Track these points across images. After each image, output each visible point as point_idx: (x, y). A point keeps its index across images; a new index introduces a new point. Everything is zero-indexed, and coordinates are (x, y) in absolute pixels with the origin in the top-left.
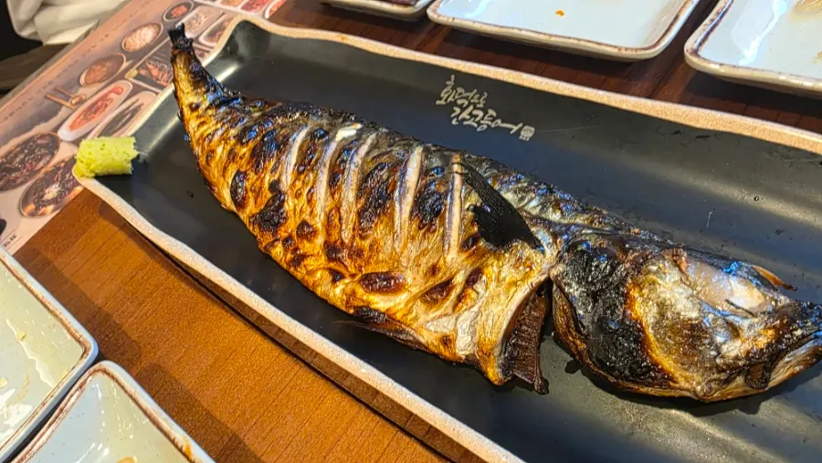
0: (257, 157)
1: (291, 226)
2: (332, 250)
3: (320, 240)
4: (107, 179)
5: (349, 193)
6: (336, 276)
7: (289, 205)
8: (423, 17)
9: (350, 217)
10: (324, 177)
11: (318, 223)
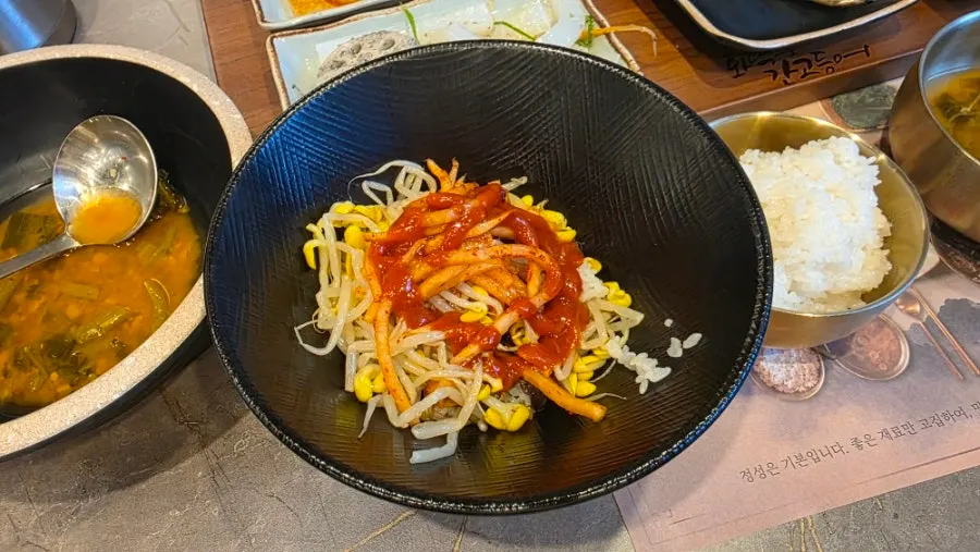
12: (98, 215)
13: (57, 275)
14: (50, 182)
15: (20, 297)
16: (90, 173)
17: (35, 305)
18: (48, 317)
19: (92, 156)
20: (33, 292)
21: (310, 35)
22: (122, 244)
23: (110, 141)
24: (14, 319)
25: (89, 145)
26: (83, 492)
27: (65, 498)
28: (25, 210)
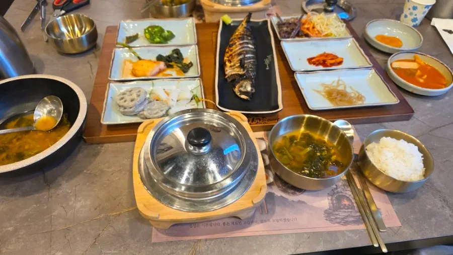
0: (239, 38)
1: (231, 49)
2: (231, 55)
3: (232, 53)
4: (224, 23)
5: (239, 51)
6: (228, 57)
7: (234, 46)
8: (280, 41)
9: (236, 53)
10: (240, 47)
11: (233, 51)
12: (44, 122)
13: (27, 136)
14: (34, 110)
15: (15, 140)
16: (45, 111)
17: (18, 143)
18: (20, 147)
19: (47, 106)
20: (18, 140)
21: (121, 84)
22: (48, 131)
23: (53, 103)
24: (10, 146)
25: (47, 103)
26: (13, 195)
27: (7, 196)
28: (24, 117)
